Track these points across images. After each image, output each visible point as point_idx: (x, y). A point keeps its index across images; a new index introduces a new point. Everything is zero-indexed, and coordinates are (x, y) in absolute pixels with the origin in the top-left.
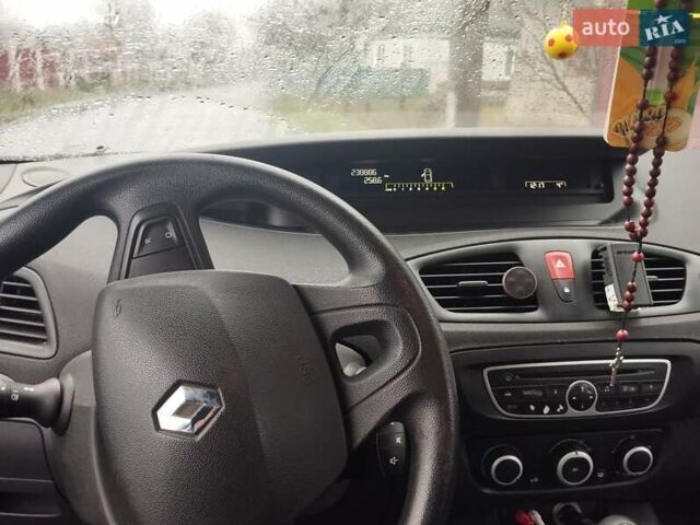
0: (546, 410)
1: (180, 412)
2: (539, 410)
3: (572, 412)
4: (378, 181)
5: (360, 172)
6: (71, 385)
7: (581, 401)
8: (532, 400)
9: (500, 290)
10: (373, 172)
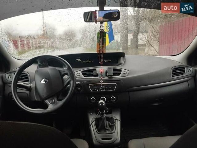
0: (98, 90)
1: (44, 81)
2: (97, 90)
3: (101, 91)
4: (81, 61)
5: (78, 60)
6: (32, 85)
7: (103, 89)
8: (96, 89)
9: (93, 74)
10: (80, 59)
